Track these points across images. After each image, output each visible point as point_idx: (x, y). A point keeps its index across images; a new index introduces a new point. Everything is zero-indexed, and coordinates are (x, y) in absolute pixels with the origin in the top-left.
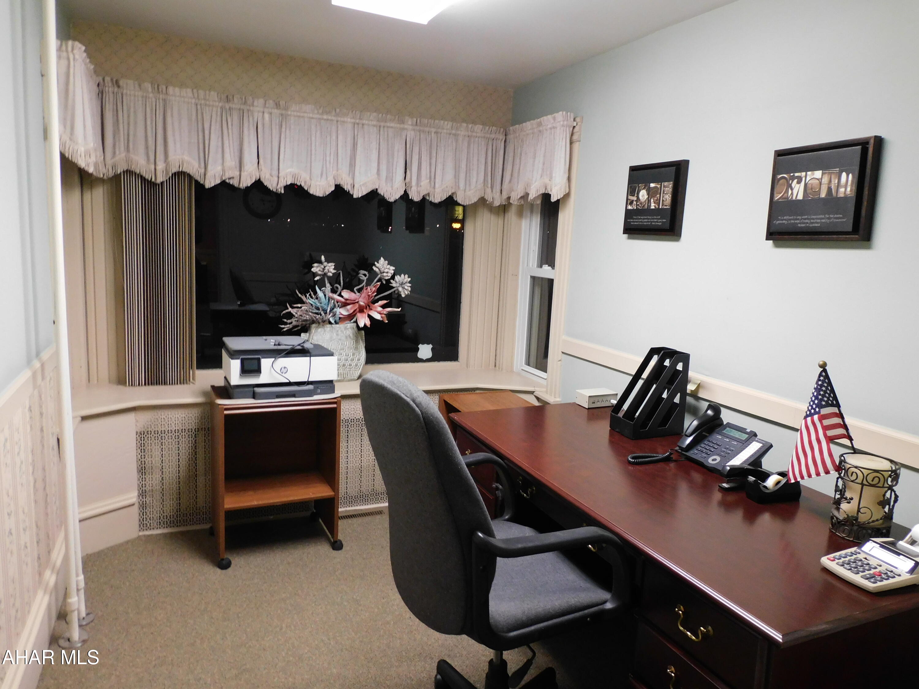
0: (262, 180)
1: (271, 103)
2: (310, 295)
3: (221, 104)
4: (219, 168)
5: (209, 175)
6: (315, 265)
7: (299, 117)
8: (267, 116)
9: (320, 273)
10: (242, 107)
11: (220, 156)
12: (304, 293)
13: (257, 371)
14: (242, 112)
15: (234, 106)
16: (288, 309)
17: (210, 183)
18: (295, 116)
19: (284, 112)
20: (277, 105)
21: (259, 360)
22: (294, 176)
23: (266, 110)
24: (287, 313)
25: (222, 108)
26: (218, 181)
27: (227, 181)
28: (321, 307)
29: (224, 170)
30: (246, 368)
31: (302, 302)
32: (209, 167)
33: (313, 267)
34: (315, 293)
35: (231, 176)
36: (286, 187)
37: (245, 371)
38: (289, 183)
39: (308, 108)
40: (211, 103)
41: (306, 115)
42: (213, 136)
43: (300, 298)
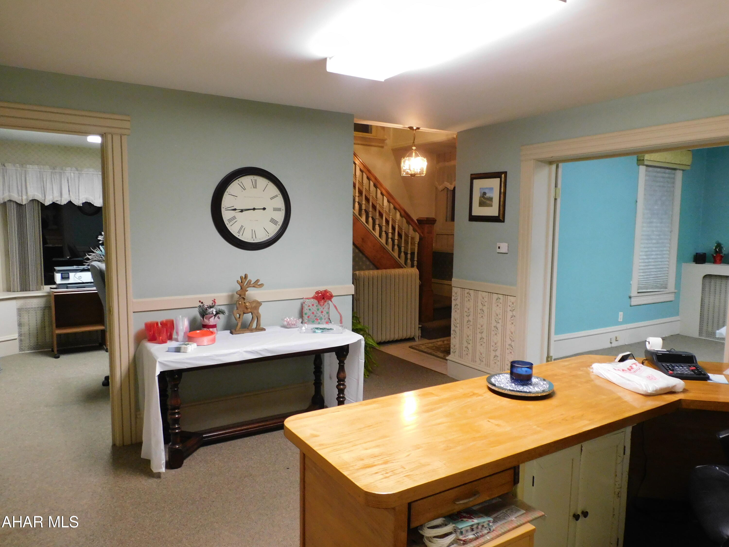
0: (71, 201)
1: (74, 169)
2: (97, 249)
3: (51, 171)
4: (51, 197)
5: (46, 200)
6: (100, 236)
7: (87, 174)
8: (72, 174)
9: (102, 240)
10: (60, 171)
11: (51, 192)
12: (94, 248)
13: (68, 278)
14: (60, 174)
15: (57, 171)
16: (87, 256)
17: (47, 203)
18: (85, 174)
19: (80, 172)
20: (77, 170)
21: (68, 273)
22: (86, 199)
23: (72, 172)
24: (87, 258)
25: (51, 172)
26: (51, 203)
27: (55, 202)
28: (102, 254)
29: (53, 198)
30: (63, 277)
31: (93, 252)
32: (47, 197)
33: (98, 237)
34: (99, 248)
35: (57, 200)
36: (83, 204)
37: (63, 278)
38: (84, 202)
39: (91, 170)
40: (46, 170)
41: (91, 173)
42: (48, 183)
43: (93, 251)
